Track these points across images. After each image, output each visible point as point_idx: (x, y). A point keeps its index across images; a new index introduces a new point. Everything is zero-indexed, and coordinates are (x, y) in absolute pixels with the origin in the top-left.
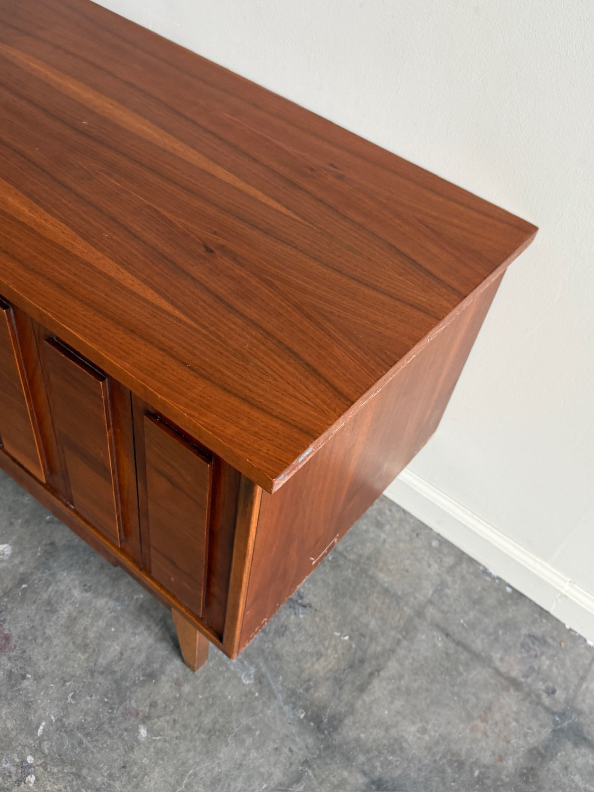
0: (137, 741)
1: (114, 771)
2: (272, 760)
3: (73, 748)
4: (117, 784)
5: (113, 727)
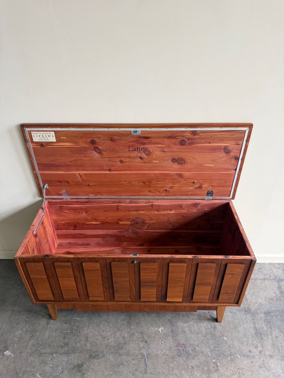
0: (226, 341)
1: (229, 349)
2: (248, 324)
3: (218, 352)
4: (232, 351)
5: (220, 342)
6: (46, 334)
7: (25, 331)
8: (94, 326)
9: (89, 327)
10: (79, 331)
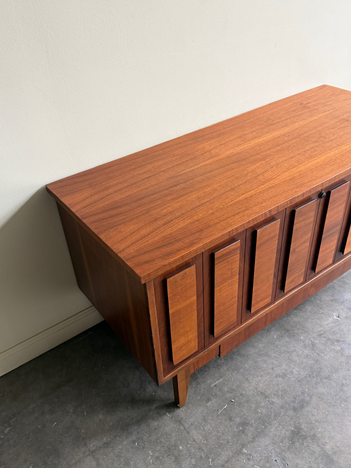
6: (195, 437)
8: (253, 372)
9: (247, 379)
10: (242, 395)
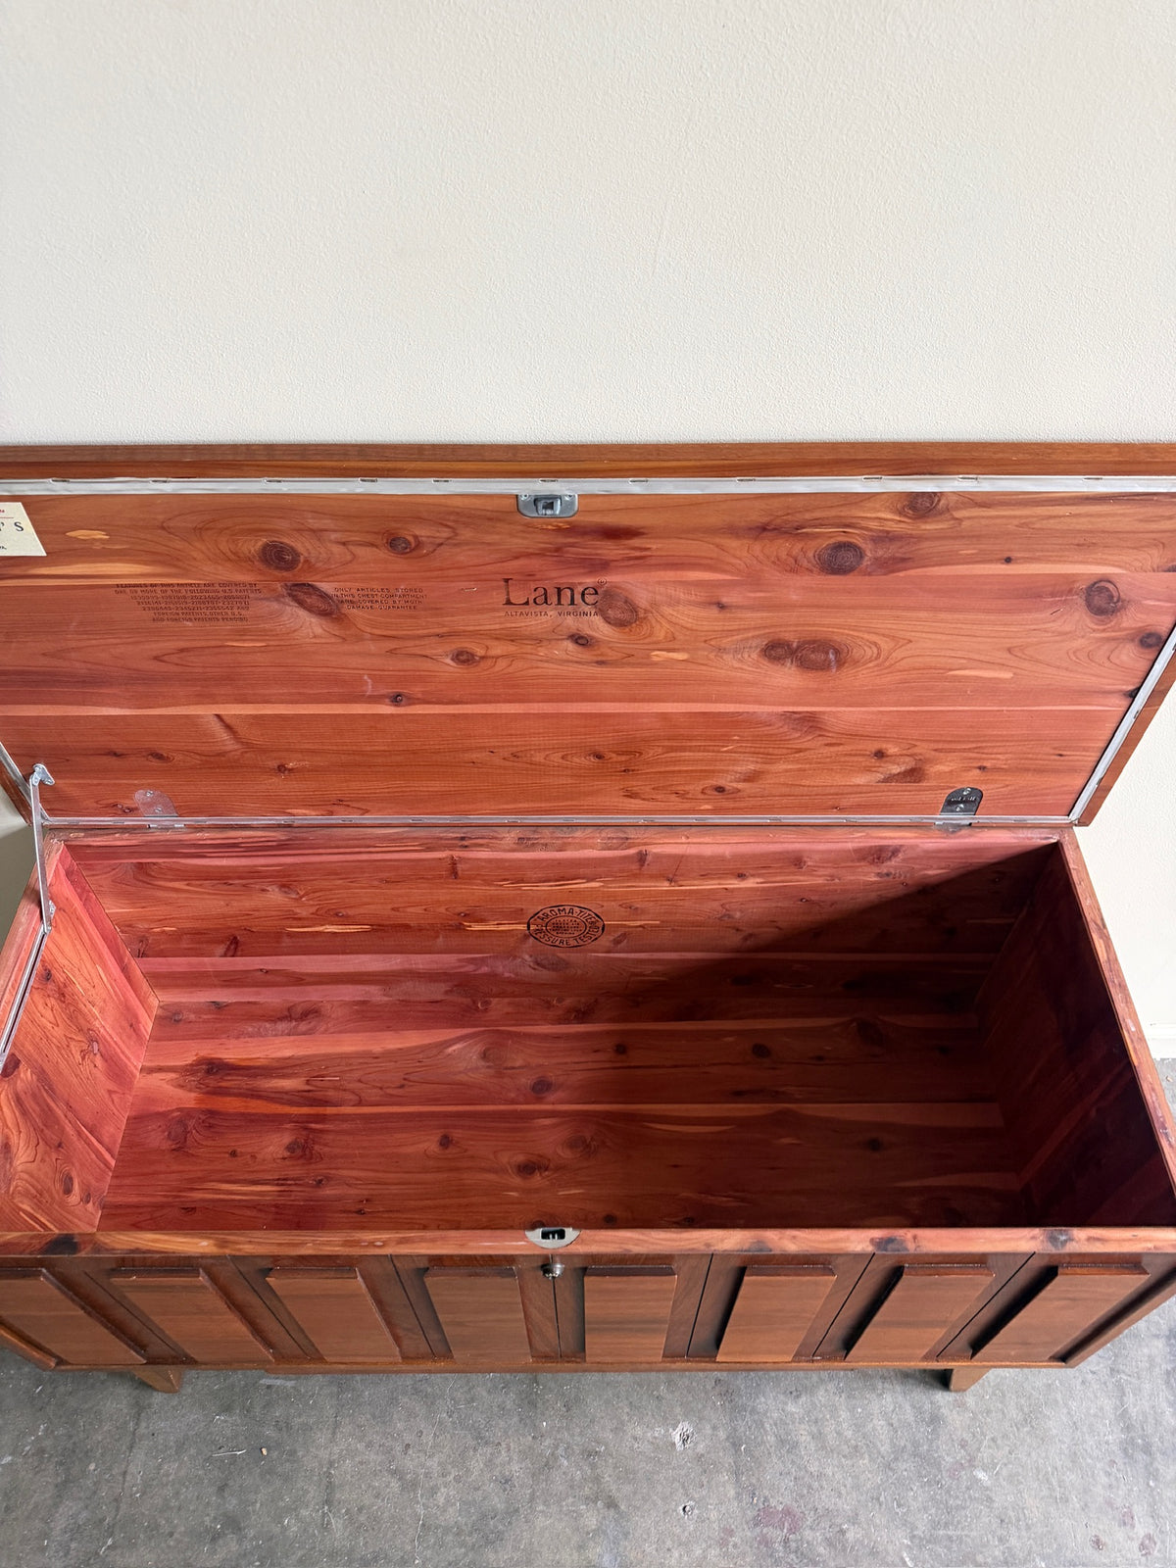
0: (987, 1489)
1: (999, 1533)
2: (1091, 1395)
3: (949, 1549)
4: (1013, 1541)
5: (957, 1497)
6: (132, 1469)
7: (33, 1455)
8: (362, 1420)
9: (337, 1425)
10: (293, 1452)
